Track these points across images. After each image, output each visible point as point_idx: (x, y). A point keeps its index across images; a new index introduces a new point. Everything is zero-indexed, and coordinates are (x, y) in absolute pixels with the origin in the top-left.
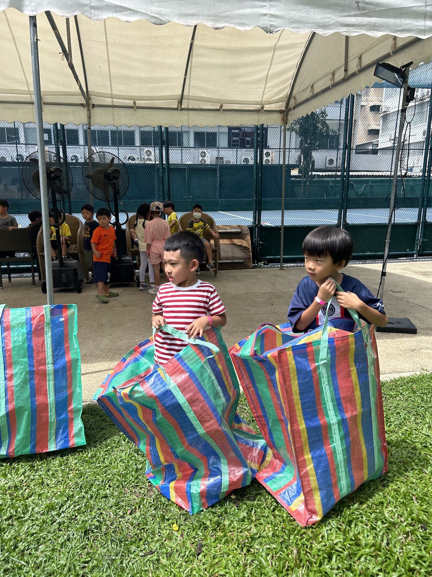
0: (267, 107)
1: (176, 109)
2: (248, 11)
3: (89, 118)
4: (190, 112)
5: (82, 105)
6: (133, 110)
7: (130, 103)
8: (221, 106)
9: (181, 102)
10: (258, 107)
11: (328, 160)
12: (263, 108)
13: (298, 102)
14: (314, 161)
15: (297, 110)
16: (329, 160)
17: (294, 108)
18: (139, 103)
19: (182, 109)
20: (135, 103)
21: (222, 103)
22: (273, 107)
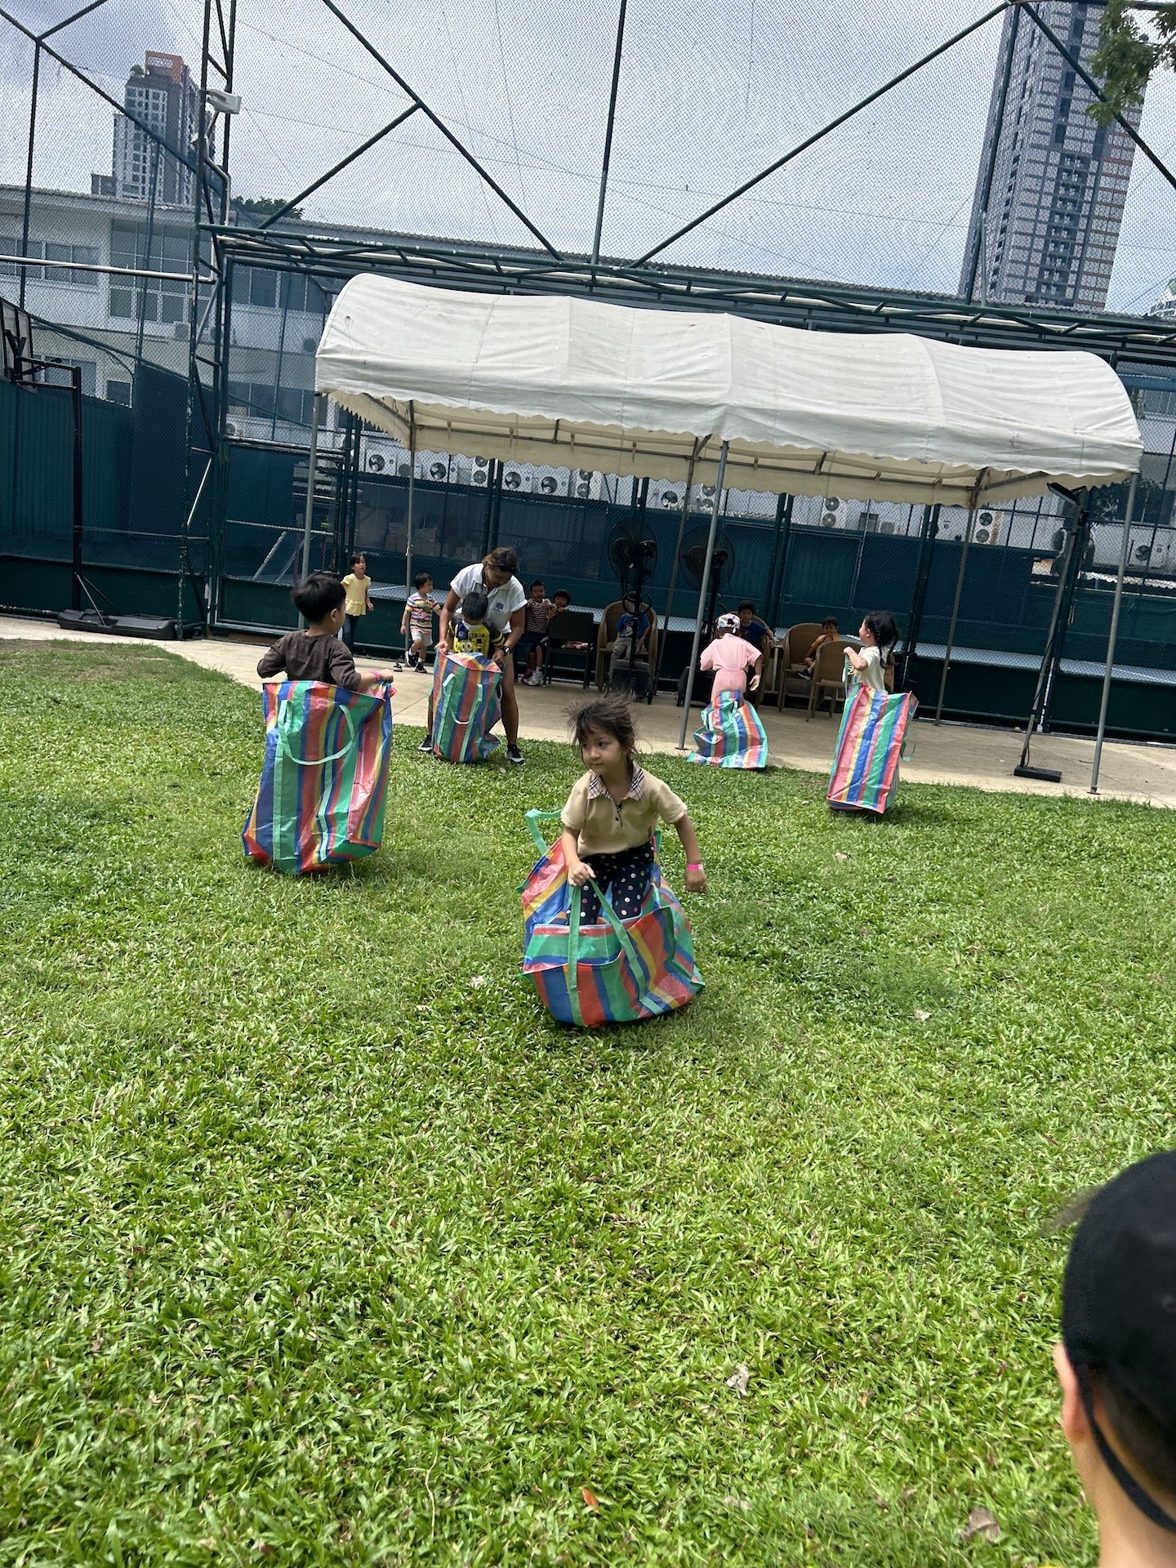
0: (945, 481)
1: (813, 473)
2: (907, 445)
3: (691, 474)
4: (832, 478)
5: (685, 457)
6: (751, 469)
7: (751, 460)
8: (878, 475)
9: (820, 465)
10: (931, 480)
11: (1136, 547)
12: (940, 482)
13: (993, 482)
14: (1093, 548)
15: (989, 492)
16: (1140, 549)
17: (986, 489)
18: (761, 461)
19: (821, 474)
20: (756, 461)
21: (879, 470)
22: (956, 482)
